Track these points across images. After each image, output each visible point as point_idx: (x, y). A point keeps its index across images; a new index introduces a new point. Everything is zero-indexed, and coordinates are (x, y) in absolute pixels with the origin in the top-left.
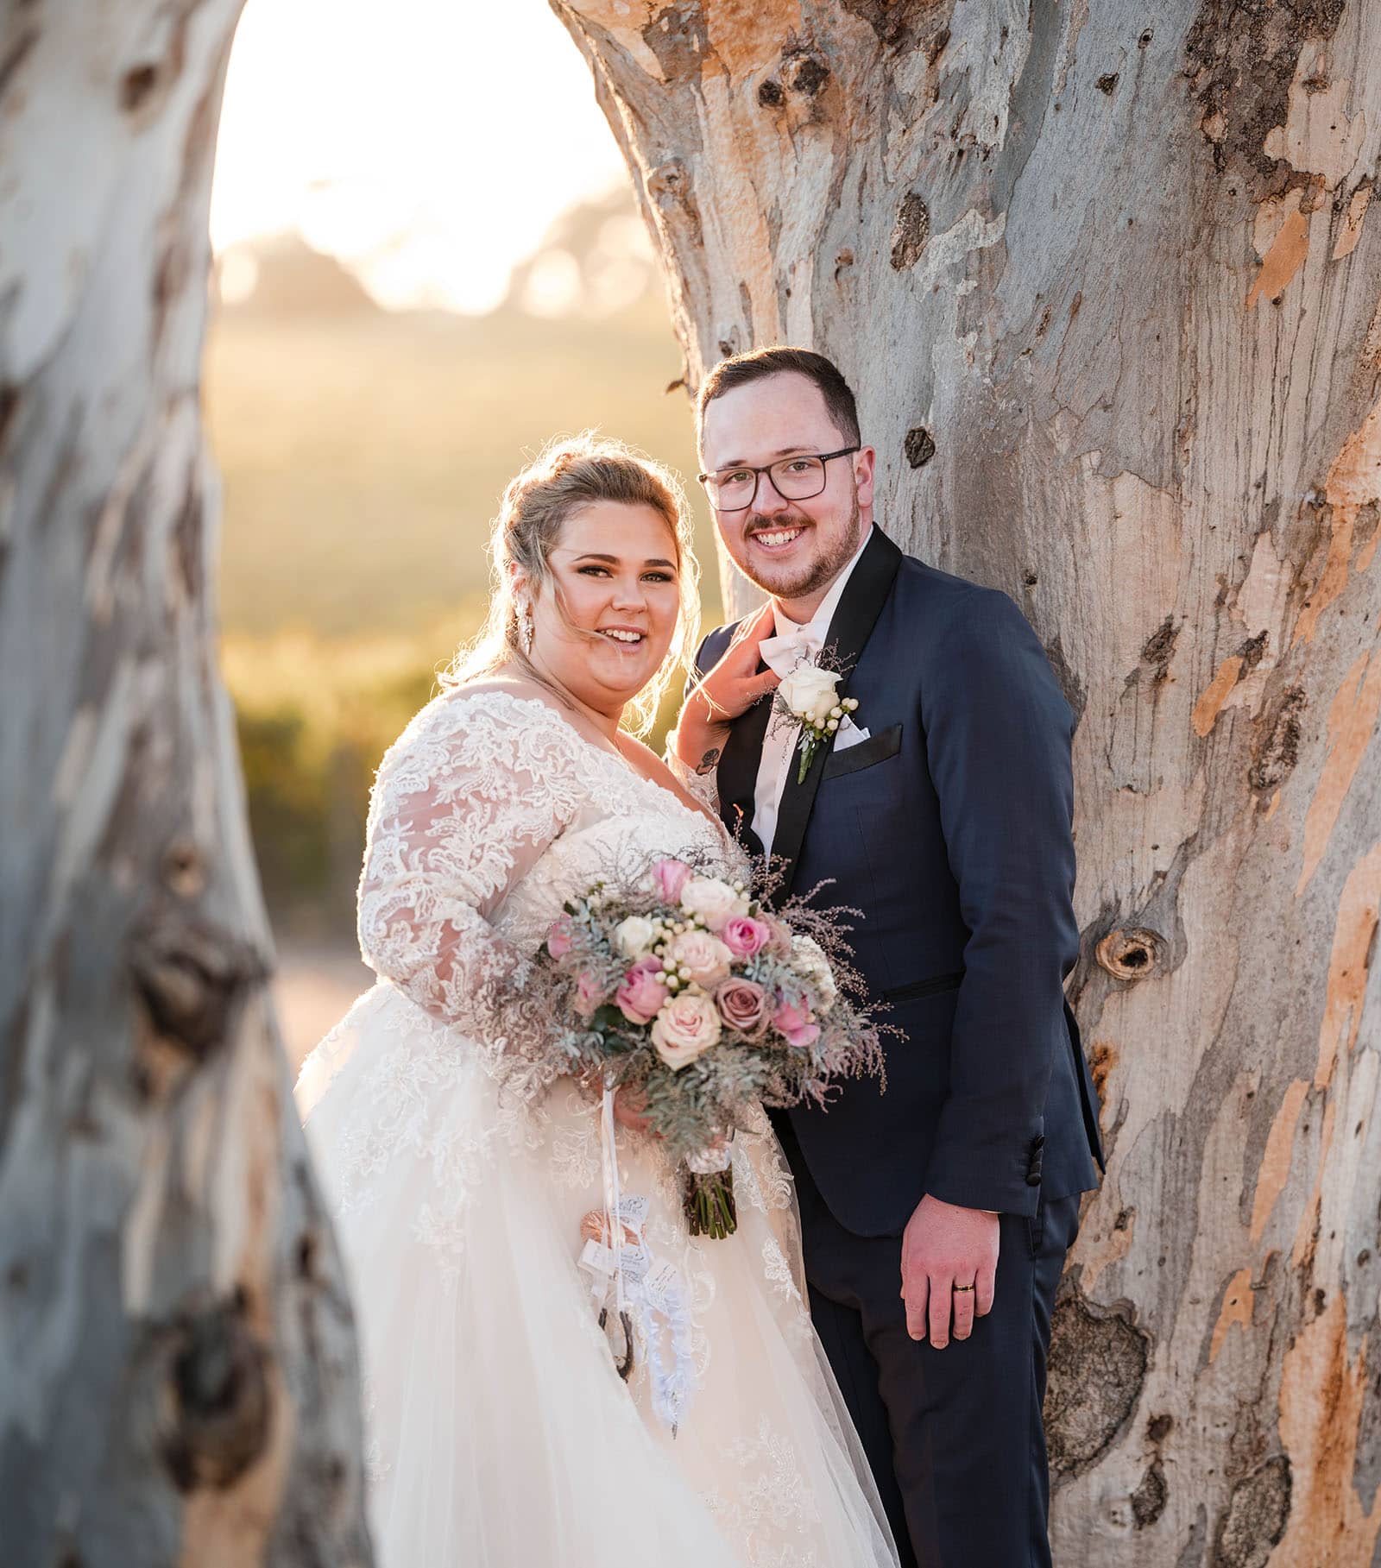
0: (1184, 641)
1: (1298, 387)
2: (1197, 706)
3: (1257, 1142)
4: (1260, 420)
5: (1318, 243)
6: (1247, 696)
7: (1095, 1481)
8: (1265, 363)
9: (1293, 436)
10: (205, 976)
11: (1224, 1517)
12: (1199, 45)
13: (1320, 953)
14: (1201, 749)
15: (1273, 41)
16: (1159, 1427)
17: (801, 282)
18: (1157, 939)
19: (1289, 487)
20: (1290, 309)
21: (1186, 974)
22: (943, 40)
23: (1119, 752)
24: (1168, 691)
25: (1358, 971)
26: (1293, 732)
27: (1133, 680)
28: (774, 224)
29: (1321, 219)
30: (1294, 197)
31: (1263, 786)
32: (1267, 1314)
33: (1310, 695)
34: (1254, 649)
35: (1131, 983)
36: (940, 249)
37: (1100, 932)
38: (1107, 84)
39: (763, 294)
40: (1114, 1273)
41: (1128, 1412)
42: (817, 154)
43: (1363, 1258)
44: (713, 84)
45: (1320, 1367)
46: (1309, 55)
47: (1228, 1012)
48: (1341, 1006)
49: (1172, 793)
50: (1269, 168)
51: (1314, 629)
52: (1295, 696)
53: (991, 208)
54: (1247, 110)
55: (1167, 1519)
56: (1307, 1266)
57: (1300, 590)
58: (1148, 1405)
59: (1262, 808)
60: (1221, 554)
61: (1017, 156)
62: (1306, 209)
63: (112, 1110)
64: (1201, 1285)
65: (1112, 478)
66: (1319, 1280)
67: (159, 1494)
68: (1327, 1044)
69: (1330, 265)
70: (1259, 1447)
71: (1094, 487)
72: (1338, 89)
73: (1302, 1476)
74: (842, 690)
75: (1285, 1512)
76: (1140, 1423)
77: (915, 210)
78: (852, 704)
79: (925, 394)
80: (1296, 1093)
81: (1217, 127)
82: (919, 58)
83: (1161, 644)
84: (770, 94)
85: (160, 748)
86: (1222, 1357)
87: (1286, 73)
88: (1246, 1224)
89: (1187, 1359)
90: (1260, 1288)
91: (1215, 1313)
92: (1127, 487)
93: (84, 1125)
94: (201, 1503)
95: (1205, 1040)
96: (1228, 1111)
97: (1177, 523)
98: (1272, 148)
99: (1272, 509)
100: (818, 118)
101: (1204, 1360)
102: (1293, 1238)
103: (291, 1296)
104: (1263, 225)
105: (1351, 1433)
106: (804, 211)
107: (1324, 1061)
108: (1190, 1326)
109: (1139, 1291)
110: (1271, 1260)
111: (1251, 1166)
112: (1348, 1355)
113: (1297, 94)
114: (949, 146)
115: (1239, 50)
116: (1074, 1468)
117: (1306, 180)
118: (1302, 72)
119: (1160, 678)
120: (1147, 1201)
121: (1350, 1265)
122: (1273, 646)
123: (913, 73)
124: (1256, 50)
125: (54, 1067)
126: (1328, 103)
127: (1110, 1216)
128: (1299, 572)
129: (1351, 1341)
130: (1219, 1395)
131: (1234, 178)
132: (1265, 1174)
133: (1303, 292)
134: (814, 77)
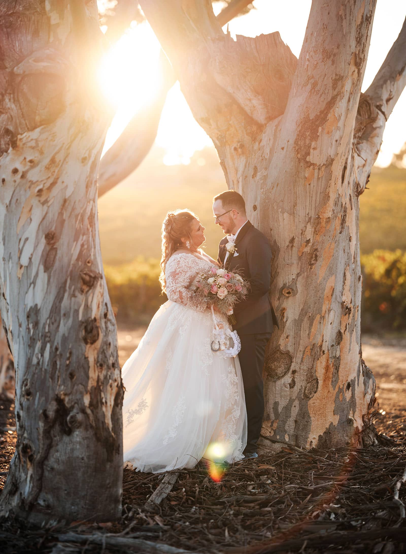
0: (296, 239)
1: (314, 198)
2: (299, 251)
3: (311, 325)
4: (308, 204)
5: (316, 175)
6: (307, 249)
7: (282, 381)
8: (308, 194)
9: (313, 206)
10: (90, 276)
11: (306, 388)
12: (296, 143)
13: (323, 293)
14: (300, 258)
15: (307, 142)
16: (294, 372)
17: (240, 180)
18: (293, 290)
19: (313, 214)
20: (312, 185)
21: (298, 296)
22: (261, 141)
23: (286, 258)
24: (294, 249)
25: (330, 296)
26: (316, 256)
27: (288, 246)
28: (237, 170)
29: (316, 171)
30: (312, 167)
31: (311, 265)
32: (313, 354)
33: (319, 250)
34: (308, 242)
35: (288, 297)
36: (259, 175)
37: (283, 288)
38: (283, 149)
39: (235, 182)
40: (286, 346)
41: (289, 369)
42: (243, 160)
43: (332, 346)
44: (228, 147)
45: (324, 364)
46: (313, 145)
47: (305, 303)
48: (327, 302)
49: (295, 266)
50: (307, 162)
51: (319, 239)
52: (316, 250)
53: (266, 169)
54: (303, 153)
55: (295, 387)
56: (321, 346)
57: (316, 232)
58: (292, 368)
59: (311, 268)
60: (302, 226)
61: (270, 160)
62: (314, 169)
63: (77, 294)
64: (301, 348)
65: (283, 213)
66: (323, 349)
67: (83, 344)
68: (324, 308)
69: (318, 178)
70: (312, 376)
71: (280, 214)
72: (318, 150)
73: (321, 382)
74: (235, 247)
75: (317, 388)
76: (291, 371)
77: (256, 169)
78: (236, 249)
79: (256, 199)
80: (318, 317)
81: (299, 155)
82: (257, 143)
83: (292, 241)
84: (235, 149)
85: (86, 247)
86: (305, 360)
87: (310, 147)
88: (309, 338)
89: (299, 361)
90: (312, 349)
91: (304, 353)
92: (286, 215)
93: (74, 296)
94: (88, 346)
95: (302, 307)
96: (306, 319)
97: (294, 221)
98: (308, 159)
99: (310, 218)
100: (243, 153)
101: (302, 361)
102: (318, 340)
103: (103, 321)
104: (307, 172)
105: (331, 376)
106: (241, 169)
107: (323, 312)
108: (300, 355)
109: (290, 349)
110: (314, 345)
111: (310, 329)
112: (330, 362)
113: (312, 151)
114: (261, 158)
115: (302, 143)
116: (279, 378)
117: (313, 164)
118: (312, 147)
119: (292, 246)
120: (292, 334)
121: (329, 347)
122: (311, 241)
123: (256, 146)
124: (305, 143)
125: (70, 288)
126: (316, 152)
127: (285, 336)
128: (315, 229)
129: (330, 360)
130: (305, 367)
131: (302, 164)
132: (312, 330)
133: (314, 183)
134: (242, 146)
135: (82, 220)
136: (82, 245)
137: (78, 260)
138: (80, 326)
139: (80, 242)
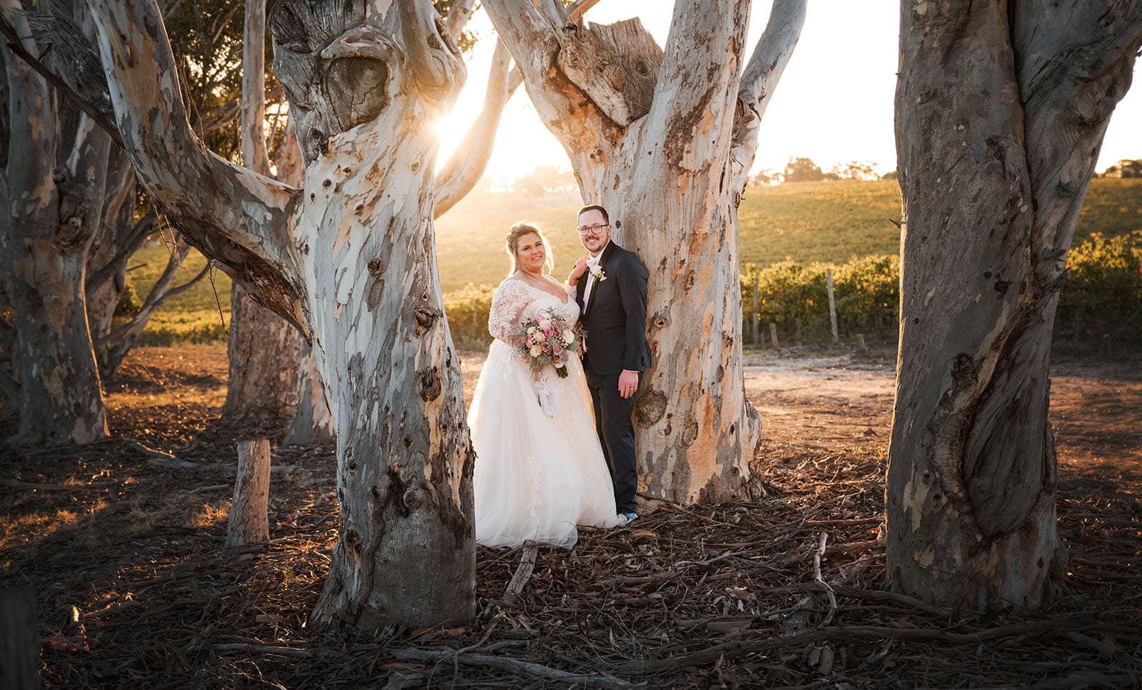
0: (668, 261)
1: (689, 211)
2: (672, 274)
3: (688, 359)
4: (681, 217)
5: (691, 183)
6: (682, 272)
7: (657, 426)
8: (681, 206)
9: (688, 220)
10: (427, 315)
11: (684, 434)
12: (666, 145)
13: (700, 322)
14: (673, 282)
15: (680, 144)
16: (670, 416)
17: (599, 192)
18: (666, 319)
19: (688, 232)
20: (686, 196)
21: (671, 326)
22: (623, 145)
23: (657, 283)
24: (666, 270)
25: (709, 326)
26: (692, 279)
27: (659, 269)
28: (594, 181)
29: (691, 178)
30: (685, 174)
31: (687, 289)
32: (691, 394)
33: (696, 271)
34: (683, 262)
35: (660, 328)
36: (621, 186)
37: (654, 318)
38: (650, 153)
39: (593, 194)
40: (659, 386)
41: (663, 413)
42: (601, 168)
43: (713, 384)
44: (583, 154)
45: (704, 405)
46: (686, 146)
47: (681, 334)
48: (706, 333)
49: (668, 290)
50: (680, 169)
51: (696, 258)
52: (692, 271)
53: (630, 178)
54: (675, 158)
55: (672, 434)
56: (700, 384)
57: (691, 251)
58: (667, 411)
59: (687, 294)
60: (675, 244)
61: (635, 167)
62: (688, 176)
63: (411, 337)
64: (678, 388)
65: (652, 230)
66: (703, 388)
67: (420, 401)
68: (702, 340)
69: (693, 187)
70: (691, 420)
71: (649, 231)
72: (693, 152)
73: (701, 427)
74: (602, 270)
75: (697, 433)
76: (666, 415)
77: (617, 178)
78: (604, 272)
79: (619, 213)
80: (696, 350)
81: (670, 161)
82: (618, 148)
83: (664, 261)
84: (592, 156)
85: (421, 277)
86: (682, 403)
87: (682, 150)
88: (686, 376)
89: (675, 404)
90: (690, 389)
91: (680, 393)
92: (656, 231)
93: (407, 340)
94: (428, 402)
95: (677, 339)
96: (682, 353)
97: (666, 238)
98: (680, 165)
99: (685, 235)
100: (601, 161)
101: (678, 403)
102: (697, 379)
103: (446, 370)
104: (679, 180)
105: (712, 418)
106: (599, 180)
107: (702, 344)
108: (676, 396)
109: (665, 389)
110: (692, 383)
111: (687, 364)
112: (710, 403)
113: (685, 154)
114: (623, 166)
115: (673, 146)
116: (652, 424)
117: (687, 171)
118: (685, 150)
119: (664, 268)
120: (666, 371)
121: (710, 385)
122: (686, 261)
123: (617, 151)
124: (677, 146)
125: (402, 331)
126: (691, 156)
127: (659, 374)
128: (691, 247)
129: (711, 400)
130: (682, 409)
131: (673, 171)
132: (690, 366)
133: (688, 192)
134: (600, 152)
135: (415, 244)
136: (416, 276)
137: (411, 294)
138: (416, 378)
139: (413, 272)
